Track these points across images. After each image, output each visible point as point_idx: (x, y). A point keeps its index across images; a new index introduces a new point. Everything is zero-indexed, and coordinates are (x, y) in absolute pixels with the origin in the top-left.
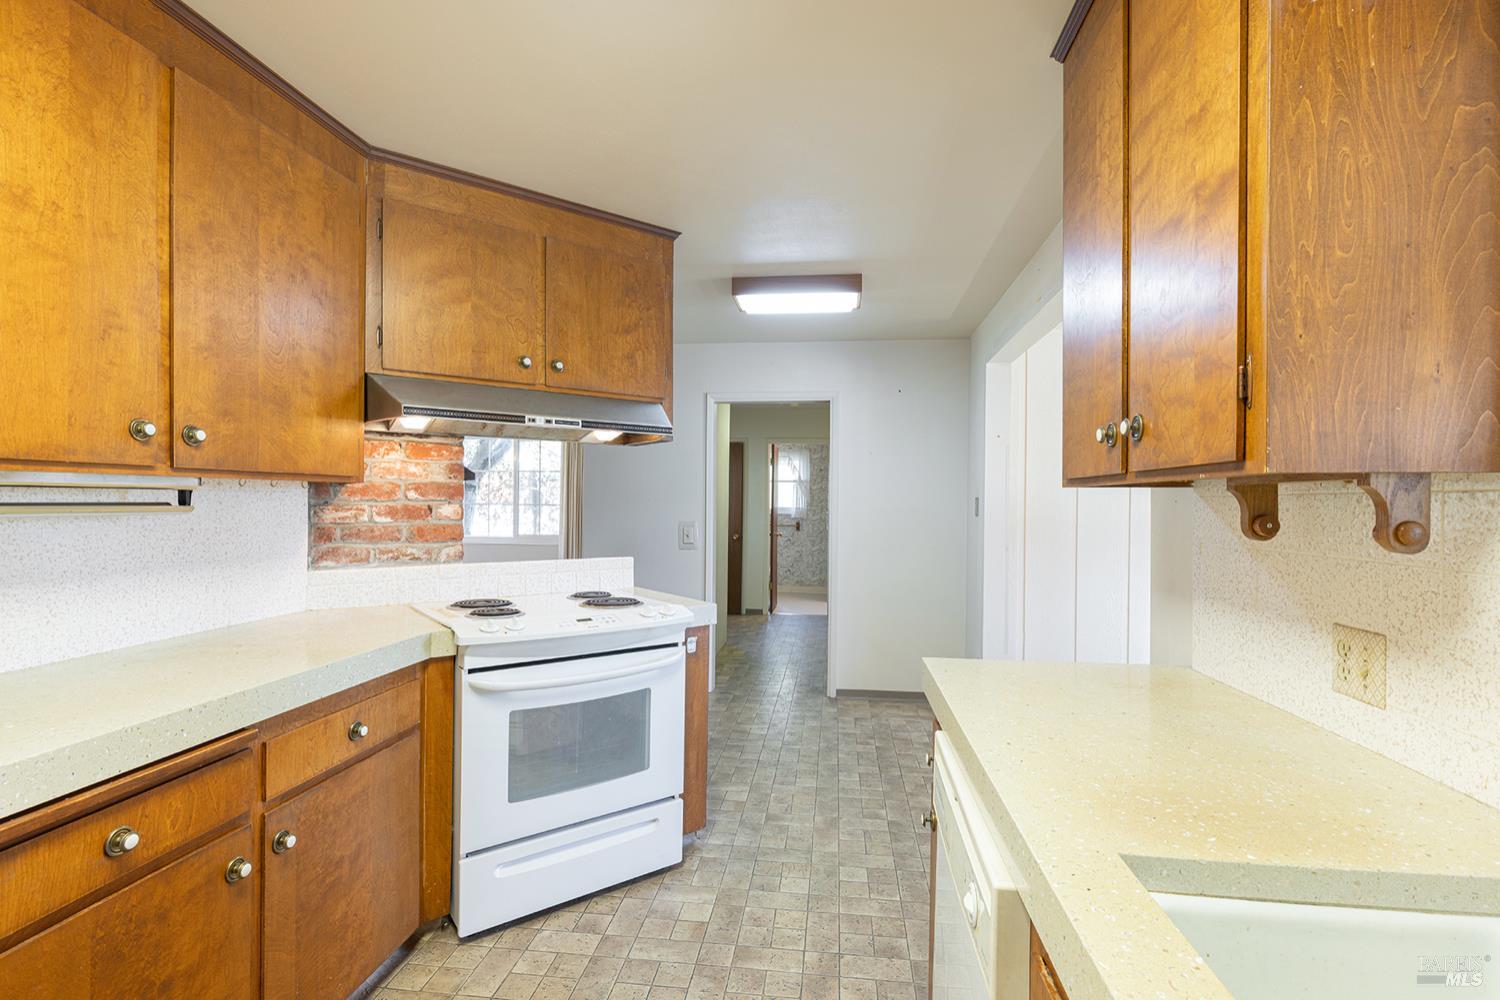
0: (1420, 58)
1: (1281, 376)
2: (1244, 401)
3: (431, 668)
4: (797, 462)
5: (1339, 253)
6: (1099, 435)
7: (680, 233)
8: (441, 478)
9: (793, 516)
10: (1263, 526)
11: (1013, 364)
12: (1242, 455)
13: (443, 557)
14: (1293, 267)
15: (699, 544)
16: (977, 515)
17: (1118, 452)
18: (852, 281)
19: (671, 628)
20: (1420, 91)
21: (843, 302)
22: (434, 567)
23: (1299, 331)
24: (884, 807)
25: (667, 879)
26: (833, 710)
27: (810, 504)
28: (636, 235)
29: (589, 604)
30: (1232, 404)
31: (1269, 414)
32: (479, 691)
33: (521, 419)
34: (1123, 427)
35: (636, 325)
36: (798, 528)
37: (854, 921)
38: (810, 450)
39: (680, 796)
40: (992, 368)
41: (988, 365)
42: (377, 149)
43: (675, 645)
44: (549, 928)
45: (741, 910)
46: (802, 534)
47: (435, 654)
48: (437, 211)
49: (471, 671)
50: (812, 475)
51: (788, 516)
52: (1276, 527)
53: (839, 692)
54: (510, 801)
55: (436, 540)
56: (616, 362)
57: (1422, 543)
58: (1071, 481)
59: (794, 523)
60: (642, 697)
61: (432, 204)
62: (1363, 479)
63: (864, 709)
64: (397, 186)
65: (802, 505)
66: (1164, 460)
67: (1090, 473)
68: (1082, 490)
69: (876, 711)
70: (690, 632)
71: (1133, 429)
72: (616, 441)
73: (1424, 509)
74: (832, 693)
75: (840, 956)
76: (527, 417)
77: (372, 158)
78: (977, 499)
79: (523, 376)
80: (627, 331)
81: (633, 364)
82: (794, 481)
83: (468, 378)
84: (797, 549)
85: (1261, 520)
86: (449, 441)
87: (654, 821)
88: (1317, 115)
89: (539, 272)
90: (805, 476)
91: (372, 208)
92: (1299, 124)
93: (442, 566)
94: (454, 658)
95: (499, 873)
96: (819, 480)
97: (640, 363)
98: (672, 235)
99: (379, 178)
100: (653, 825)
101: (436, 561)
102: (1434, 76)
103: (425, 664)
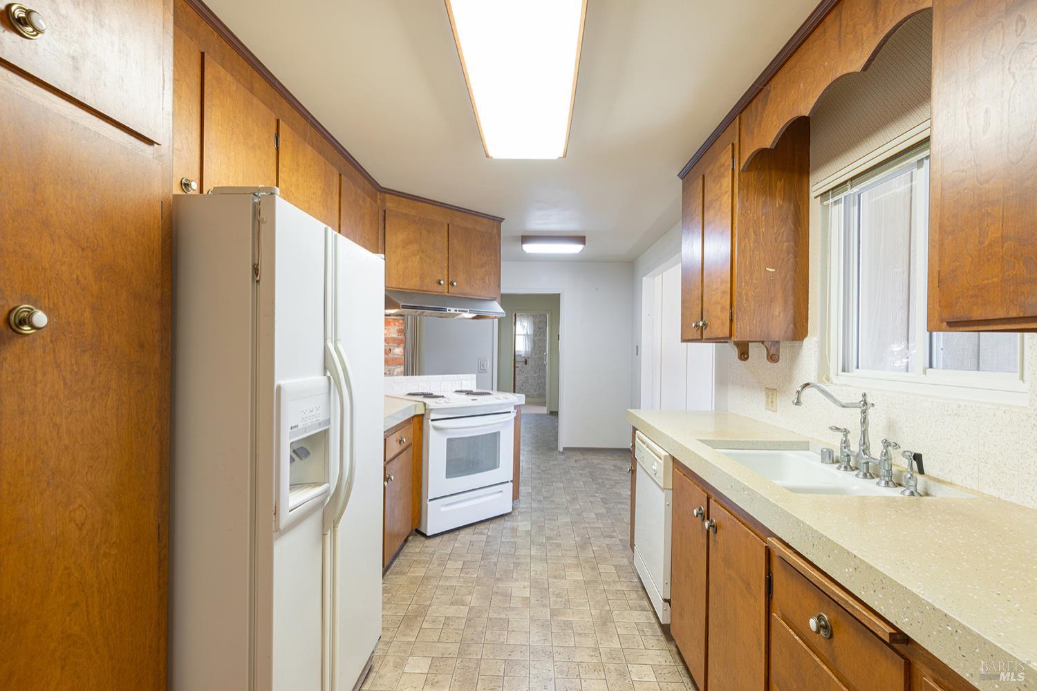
0: (776, 229)
1: (740, 314)
2: (731, 320)
3: (415, 419)
4: (525, 324)
5: (755, 281)
6: (693, 325)
7: (504, 219)
8: (395, 335)
9: (523, 356)
10: (744, 356)
11: (656, 278)
12: (731, 335)
13: (395, 373)
14: (743, 284)
15: (489, 370)
16: (637, 354)
17: (699, 331)
18: (581, 239)
19: (508, 405)
20: (775, 238)
21: (575, 249)
22: (392, 377)
23: (745, 302)
24: (597, 493)
25: (506, 518)
26: (563, 457)
27: (533, 349)
28: (485, 221)
29: (468, 394)
30: (728, 321)
31: (737, 325)
32: (436, 428)
33: (445, 310)
34: (701, 324)
35: (486, 263)
36: (526, 363)
37: (594, 528)
38: (533, 316)
39: (511, 481)
40: (646, 281)
41: (644, 279)
42: (384, 188)
43: (509, 412)
44: (462, 534)
45: (544, 526)
46: (528, 367)
47: (417, 413)
48: (406, 214)
49: (432, 420)
50: (534, 331)
51: (520, 356)
52: (748, 357)
53: (564, 449)
54: (447, 477)
55: (393, 364)
56: (477, 282)
57: (777, 360)
58: (684, 340)
59: (524, 360)
60: (495, 436)
61: (404, 211)
62: (763, 342)
63: (579, 456)
64: (390, 204)
65: (528, 349)
66: (713, 335)
67: (691, 338)
68: (689, 343)
69: (585, 457)
70: (516, 407)
71: (704, 324)
72: (474, 318)
73: (778, 350)
74: (561, 449)
75: (590, 538)
76: (448, 309)
77: (381, 192)
78: (637, 347)
79: (439, 289)
80: (482, 266)
81: (484, 282)
82: (524, 335)
83: (418, 290)
84: (526, 375)
85: (744, 355)
86: (399, 318)
87: (501, 492)
88: (750, 244)
89: (446, 240)
90: (530, 331)
91: (381, 213)
92: (745, 245)
93: (396, 377)
94: (423, 415)
95: (443, 509)
96: (538, 334)
97: (487, 282)
98: (500, 220)
99: (383, 201)
100: (501, 494)
101: (393, 375)
102: (779, 235)
103: (413, 417)
